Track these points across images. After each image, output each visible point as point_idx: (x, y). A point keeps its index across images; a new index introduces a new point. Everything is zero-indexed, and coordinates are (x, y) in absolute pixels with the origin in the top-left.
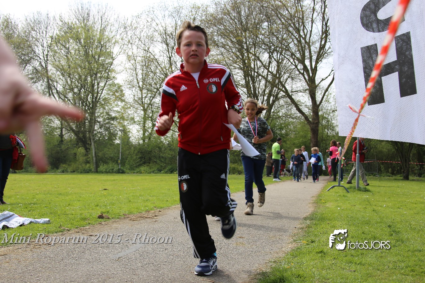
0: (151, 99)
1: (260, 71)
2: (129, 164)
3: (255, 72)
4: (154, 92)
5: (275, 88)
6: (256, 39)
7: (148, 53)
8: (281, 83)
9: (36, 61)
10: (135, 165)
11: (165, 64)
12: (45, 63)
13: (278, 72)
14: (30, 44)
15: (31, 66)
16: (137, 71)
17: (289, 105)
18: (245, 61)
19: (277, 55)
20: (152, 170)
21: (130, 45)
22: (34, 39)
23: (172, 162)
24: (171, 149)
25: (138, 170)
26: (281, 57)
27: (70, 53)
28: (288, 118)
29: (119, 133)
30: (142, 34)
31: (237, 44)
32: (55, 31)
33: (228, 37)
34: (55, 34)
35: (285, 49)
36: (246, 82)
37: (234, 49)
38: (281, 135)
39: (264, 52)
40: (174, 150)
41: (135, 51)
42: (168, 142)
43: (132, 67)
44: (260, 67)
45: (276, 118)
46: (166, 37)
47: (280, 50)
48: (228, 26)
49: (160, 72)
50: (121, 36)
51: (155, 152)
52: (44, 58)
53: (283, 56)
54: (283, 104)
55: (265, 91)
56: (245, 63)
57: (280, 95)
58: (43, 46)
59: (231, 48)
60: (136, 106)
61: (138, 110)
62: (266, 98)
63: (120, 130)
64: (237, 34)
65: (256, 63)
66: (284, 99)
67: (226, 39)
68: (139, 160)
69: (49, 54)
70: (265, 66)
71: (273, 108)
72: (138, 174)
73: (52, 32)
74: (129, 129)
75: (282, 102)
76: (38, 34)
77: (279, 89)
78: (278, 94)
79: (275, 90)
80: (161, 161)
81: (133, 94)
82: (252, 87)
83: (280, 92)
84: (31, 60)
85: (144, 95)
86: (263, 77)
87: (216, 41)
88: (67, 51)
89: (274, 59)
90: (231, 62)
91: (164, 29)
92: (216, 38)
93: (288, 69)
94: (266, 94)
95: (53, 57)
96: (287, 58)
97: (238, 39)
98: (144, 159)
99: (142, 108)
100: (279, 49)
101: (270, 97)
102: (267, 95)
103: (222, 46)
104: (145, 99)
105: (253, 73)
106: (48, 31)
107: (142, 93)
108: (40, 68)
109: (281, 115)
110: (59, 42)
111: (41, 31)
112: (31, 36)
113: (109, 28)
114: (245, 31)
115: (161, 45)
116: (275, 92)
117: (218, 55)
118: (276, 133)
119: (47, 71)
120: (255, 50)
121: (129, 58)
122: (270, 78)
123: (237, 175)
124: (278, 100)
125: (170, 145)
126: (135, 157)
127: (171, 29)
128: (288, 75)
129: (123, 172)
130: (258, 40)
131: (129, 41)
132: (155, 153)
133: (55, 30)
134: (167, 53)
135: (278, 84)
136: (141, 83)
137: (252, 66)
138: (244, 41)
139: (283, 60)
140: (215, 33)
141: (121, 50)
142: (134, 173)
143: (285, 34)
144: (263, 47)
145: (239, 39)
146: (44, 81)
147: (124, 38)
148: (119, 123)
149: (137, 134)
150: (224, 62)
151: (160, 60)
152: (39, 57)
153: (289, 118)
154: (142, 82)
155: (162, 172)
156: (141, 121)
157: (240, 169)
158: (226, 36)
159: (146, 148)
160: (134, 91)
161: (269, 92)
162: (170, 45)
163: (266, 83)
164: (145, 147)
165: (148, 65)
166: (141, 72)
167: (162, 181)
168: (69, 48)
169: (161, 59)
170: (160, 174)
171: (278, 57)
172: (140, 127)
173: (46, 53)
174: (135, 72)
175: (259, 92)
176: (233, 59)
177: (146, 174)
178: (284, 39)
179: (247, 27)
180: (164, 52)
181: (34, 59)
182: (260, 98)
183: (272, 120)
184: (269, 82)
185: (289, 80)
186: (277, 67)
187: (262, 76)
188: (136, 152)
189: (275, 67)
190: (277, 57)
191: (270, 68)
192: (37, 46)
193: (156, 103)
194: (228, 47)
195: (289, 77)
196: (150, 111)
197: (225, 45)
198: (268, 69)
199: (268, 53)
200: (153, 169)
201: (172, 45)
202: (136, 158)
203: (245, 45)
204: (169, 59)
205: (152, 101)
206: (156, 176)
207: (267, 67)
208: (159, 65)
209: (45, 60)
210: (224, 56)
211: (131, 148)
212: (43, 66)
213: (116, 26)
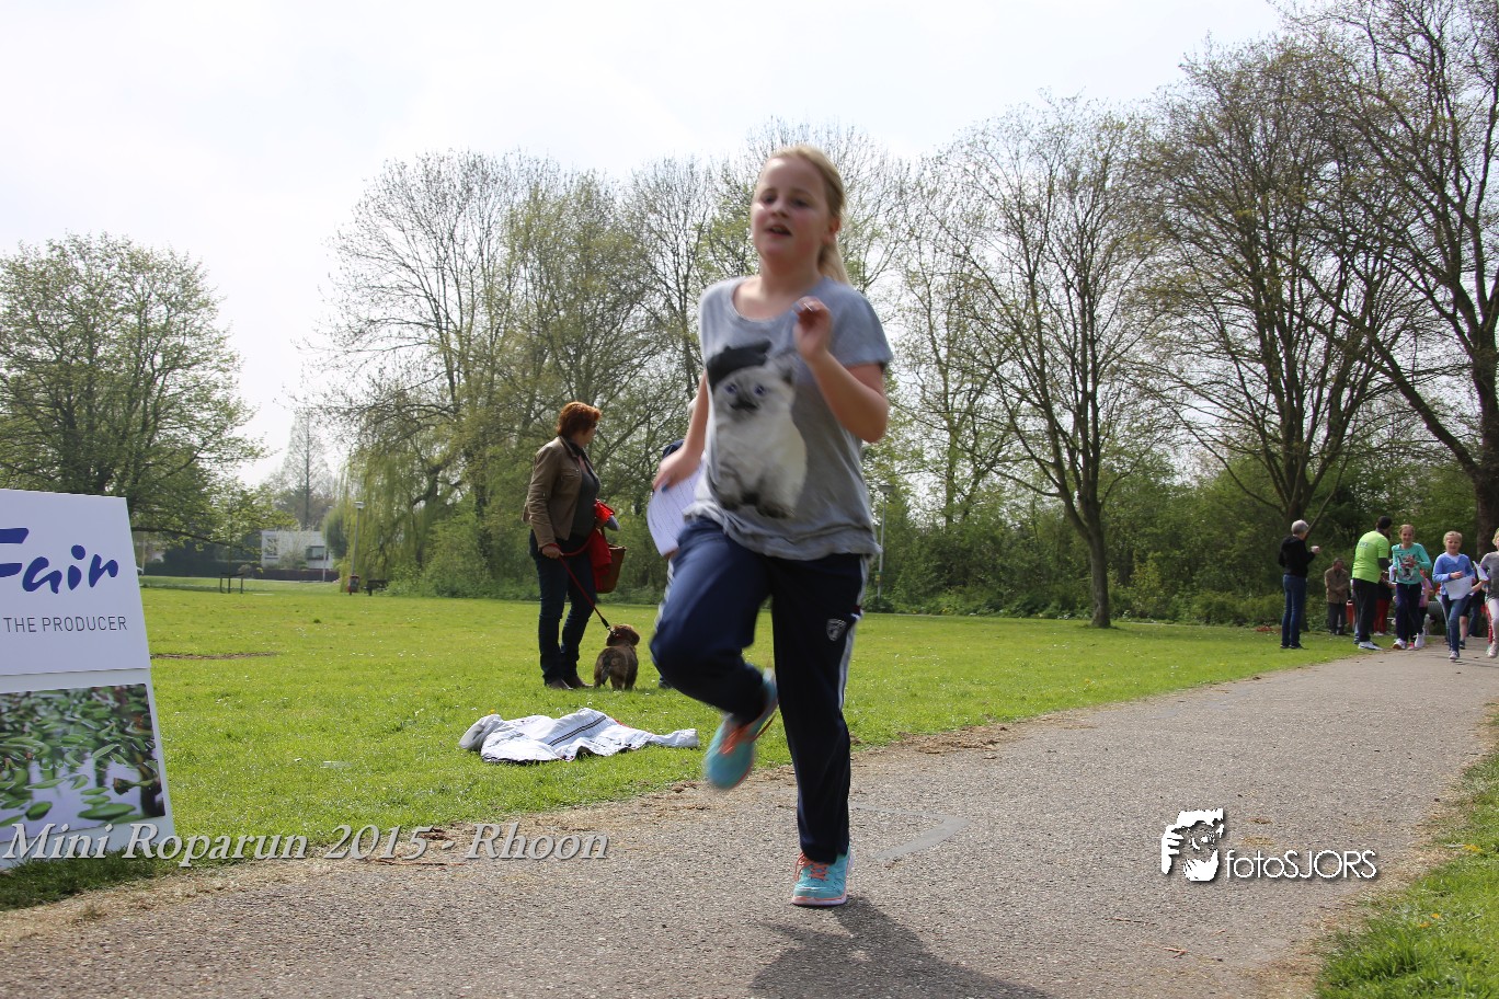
0: (972, 396)
1: (1312, 311)
2: (905, 586)
3: (1293, 313)
4: (981, 375)
5: (1358, 363)
6: (1299, 215)
7: (967, 263)
8: (1378, 345)
9: (658, 294)
10: (921, 591)
11: (1016, 294)
12: (680, 298)
13: (1371, 314)
14: (643, 249)
15: (643, 309)
16: (934, 317)
17: (1407, 413)
18: (1262, 281)
19: (1366, 262)
20: (971, 606)
21: (913, 242)
22: (654, 236)
23: (1032, 584)
24: (1028, 545)
25: (933, 605)
26: (1378, 266)
27: (748, 269)
28: (1399, 453)
29: (879, 495)
30: (949, 210)
31: (1239, 229)
32: (709, 211)
33: (1209, 212)
34: (708, 220)
35: (1393, 240)
36: (1262, 345)
37: (1228, 246)
38: (1377, 507)
39: (1325, 252)
40: (1037, 548)
41: (928, 257)
42: (1021, 523)
43: (919, 305)
44: (1310, 298)
45: (1361, 455)
46: (1021, 216)
47: (1377, 244)
48: (1210, 177)
49: (1002, 316)
50: (888, 218)
51: (982, 553)
52: (678, 285)
53: (1385, 264)
54: (1385, 411)
55: (1324, 370)
56: (1263, 288)
57: (1374, 384)
58: (676, 254)
59: (1216, 243)
60: (928, 416)
61: (936, 430)
62: (1326, 393)
63: (881, 488)
64: (1239, 198)
65: (1297, 287)
66: (1388, 397)
67: (1203, 216)
68: (934, 574)
69: (691, 273)
70: (1325, 297)
71: (1351, 423)
72: (930, 615)
73: (702, 214)
74: (907, 484)
75: (1378, 404)
76: (665, 220)
77: (1370, 364)
78: (1368, 378)
79: (1360, 368)
80: (1000, 580)
81: (921, 383)
82: (1284, 360)
83: (1373, 374)
84: (644, 291)
85: (953, 386)
86: (1321, 329)
87: (1170, 223)
88: (739, 263)
89: (1357, 272)
90: (1217, 283)
91: (1016, 192)
92: (1171, 215)
93: (1401, 303)
94: (1330, 379)
95: (702, 282)
96: (1399, 270)
97: (1240, 213)
98: (949, 573)
99: (945, 423)
100: (1373, 242)
101: (1342, 390)
102: (1332, 384)
103: (1190, 238)
104: (954, 398)
105: (1287, 316)
106: (691, 212)
107: (946, 380)
108: (665, 313)
109: (1374, 445)
110: (719, 241)
111: (672, 211)
112: (645, 227)
113: (856, 192)
114: (1263, 191)
115: (1004, 239)
116: (1357, 375)
117: (1177, 265)
118: (1361, 501)
119: (685, 322)
120: (1294, 245)
121: (912, 279)
122: (1341, 330)
123: (1231, 626)
124: (1369, 398)
125: (1026, 534)
126: (923, 567)
127: (1036, 192)
128: (1402, 320)
129: (888, 610)
130: (1306, 217)
131: (911, 232)
132: (980, 557)
133: (710, 208)
134: (1024, 262)
135: (1368, 348)
136: (943, 352)
137: (1286, 295)
138: (1259, 222)
139: (1384, 276)
140: (1170, 200)
141: (886, 257)
142: (920, 612)
143: (1393, 194)
144: (1323, 238)
145: (1245, 216)
146: (675, 349)
147: (899, 222)
148: (879, 465)
149: (930, 498)
150: (1196, 286)
151: (1001, 282)
152: (666, 284)
153: (1404, 454)
154: (949, 347)
155: (1001, 611)
156: (942, 462)
157: (1240, 610)
158: (1201, 206)
159: (955, 539)
160: (923, 376)
161: (1338, 374)
162: (1031, 239)
163: (1329, 347)
164: (951, 537)
165: (967, 298)
166: (944, 317)
167: (1004, 637)
168: (744, 255)
169: (1003, 281)
170: (995, 619)
171: (1371, 265)
172: (938, 480)
173: (683, 270)
174: (927, 320)
175: (1305, 375)
176: (1225, 275)
177: (955, 617)
178: (1391, 212)
179: (1270, 179)
180: (1012, 258)
181: (651, 288)
182: (1310, 391)
183: (1347, 460)
184: (1339, 342)
185: (1405, 338)
186: (1365, 298)
187: (1316, 326)
188: (926, 550)
189: (1357, 297)
190: (1366, 267)
191: (1343, 302)
192: (661, 253)
193: (986, 408)
194: (1208, 240)
195: (1404, 327)
196: (968, 432)
197: (1199, 234)
198: (1336, 306)
199: (1336, 254)
200: (977, 603)
201: (1038, 237)
202: (927, 569)
203: (1263, 234)
204: (1027, 280)
205: (976, 403)
206: (983, 622)
207: (1332, 298)
208: (999, 297)
209: (679, 291)
210: (1194, 269)
211: (910, 540)
212: (674, 309)
213: (877, 189)
